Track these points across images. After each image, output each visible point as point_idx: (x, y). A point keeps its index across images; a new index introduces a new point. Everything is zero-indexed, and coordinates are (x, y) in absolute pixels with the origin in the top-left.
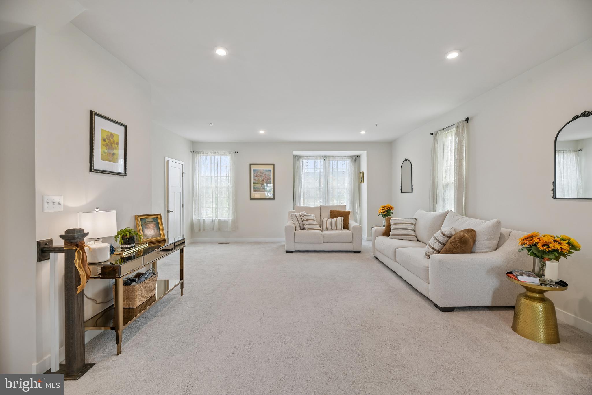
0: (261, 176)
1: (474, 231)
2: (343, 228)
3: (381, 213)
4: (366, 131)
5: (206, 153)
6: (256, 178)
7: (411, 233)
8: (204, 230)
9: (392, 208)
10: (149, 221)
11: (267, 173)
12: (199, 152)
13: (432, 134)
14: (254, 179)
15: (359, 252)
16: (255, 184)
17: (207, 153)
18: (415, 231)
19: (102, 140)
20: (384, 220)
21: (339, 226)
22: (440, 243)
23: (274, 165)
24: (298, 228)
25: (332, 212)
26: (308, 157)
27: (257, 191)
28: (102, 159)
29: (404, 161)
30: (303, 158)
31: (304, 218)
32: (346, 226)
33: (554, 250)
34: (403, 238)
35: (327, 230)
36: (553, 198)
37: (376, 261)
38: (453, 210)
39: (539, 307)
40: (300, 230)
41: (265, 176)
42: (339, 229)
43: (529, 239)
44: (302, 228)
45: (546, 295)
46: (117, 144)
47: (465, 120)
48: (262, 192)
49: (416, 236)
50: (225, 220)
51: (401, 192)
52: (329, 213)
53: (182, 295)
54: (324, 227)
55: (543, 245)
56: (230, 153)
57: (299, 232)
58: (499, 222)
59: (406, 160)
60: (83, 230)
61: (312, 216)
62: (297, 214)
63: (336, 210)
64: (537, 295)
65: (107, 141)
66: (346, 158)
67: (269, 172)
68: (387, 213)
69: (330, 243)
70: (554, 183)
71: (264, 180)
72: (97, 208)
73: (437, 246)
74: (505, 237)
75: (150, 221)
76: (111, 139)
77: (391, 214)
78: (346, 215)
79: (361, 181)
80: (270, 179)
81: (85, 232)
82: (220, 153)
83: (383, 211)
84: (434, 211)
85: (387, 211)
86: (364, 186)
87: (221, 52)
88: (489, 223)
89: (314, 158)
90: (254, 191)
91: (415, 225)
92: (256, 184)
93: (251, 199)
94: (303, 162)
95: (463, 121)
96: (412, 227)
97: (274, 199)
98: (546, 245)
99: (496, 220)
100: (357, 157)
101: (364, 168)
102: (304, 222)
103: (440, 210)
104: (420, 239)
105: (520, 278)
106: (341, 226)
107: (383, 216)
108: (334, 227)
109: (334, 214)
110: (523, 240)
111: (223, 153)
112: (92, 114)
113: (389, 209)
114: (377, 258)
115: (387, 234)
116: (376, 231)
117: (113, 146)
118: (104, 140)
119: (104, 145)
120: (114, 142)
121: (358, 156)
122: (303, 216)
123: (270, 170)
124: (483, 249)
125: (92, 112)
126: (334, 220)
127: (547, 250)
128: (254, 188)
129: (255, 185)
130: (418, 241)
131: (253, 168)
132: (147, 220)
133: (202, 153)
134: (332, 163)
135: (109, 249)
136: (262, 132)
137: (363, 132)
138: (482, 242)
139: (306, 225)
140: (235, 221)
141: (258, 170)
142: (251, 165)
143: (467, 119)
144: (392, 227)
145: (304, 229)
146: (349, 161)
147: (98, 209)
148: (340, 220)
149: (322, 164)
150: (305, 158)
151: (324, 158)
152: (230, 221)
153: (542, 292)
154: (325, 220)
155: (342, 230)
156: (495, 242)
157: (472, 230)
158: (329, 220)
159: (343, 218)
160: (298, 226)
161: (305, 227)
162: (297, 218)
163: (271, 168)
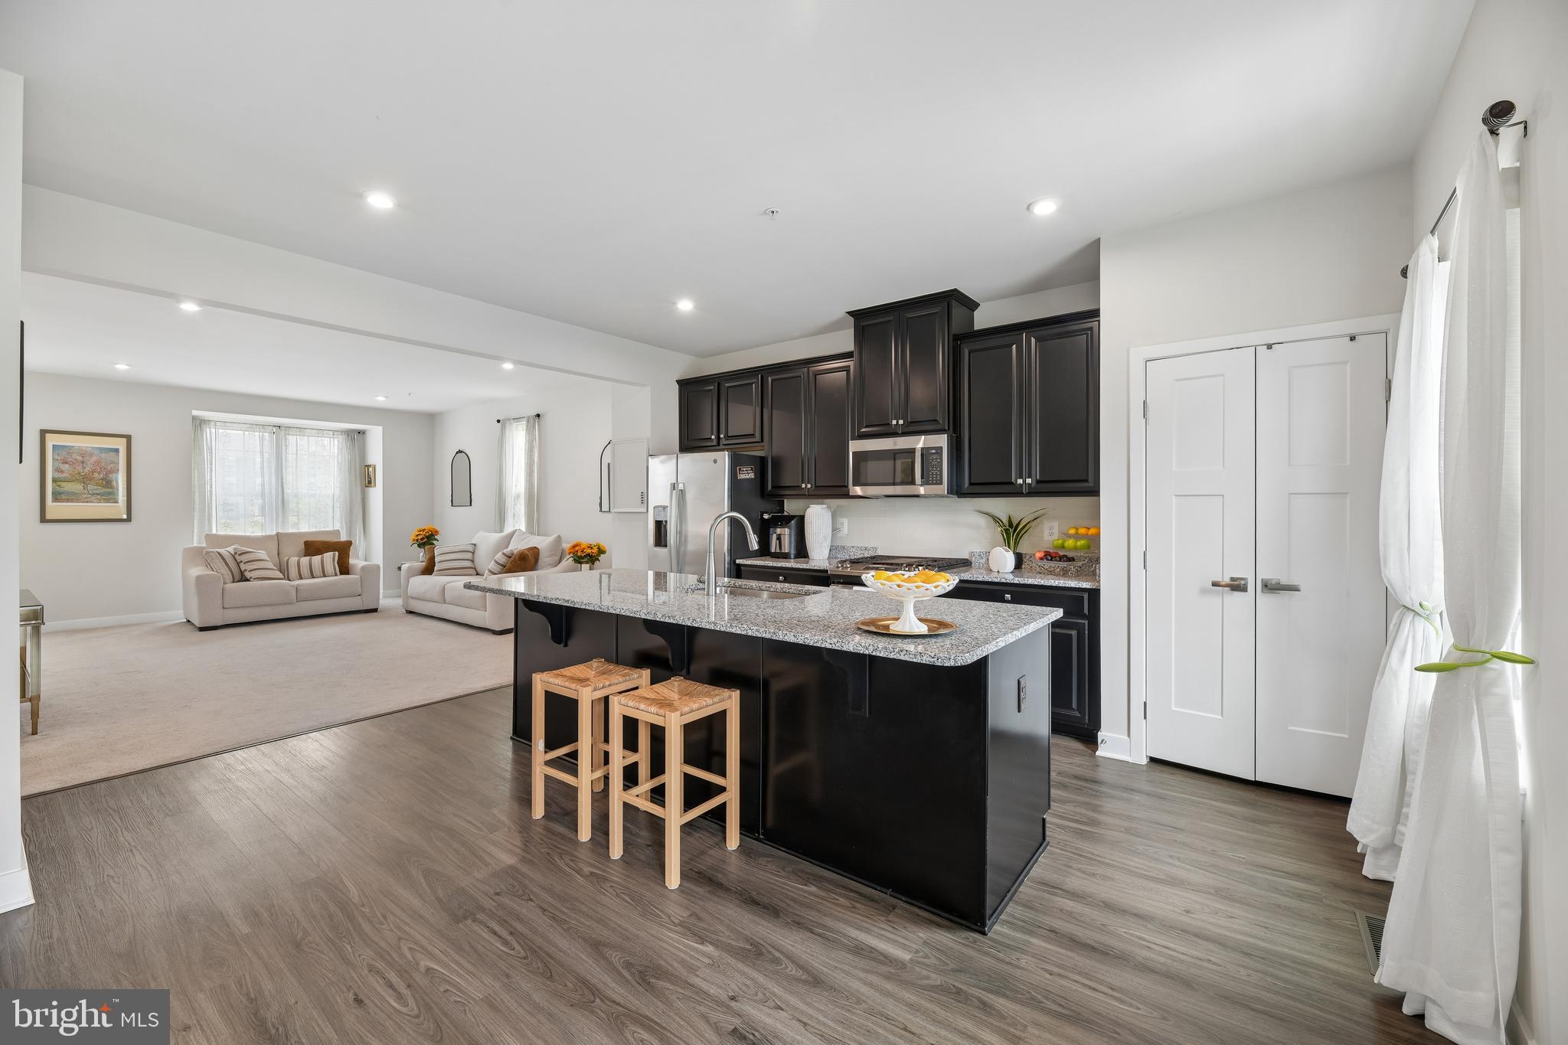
0: (83, 462)
1: (537, 549)
2: (338, 573)
3: (417, 540)
6: (65, 467)
7: (468, 564)
9: (437, 532)
11: (103, 455)
13: (499, 421)
14: (58, 470)
15: (375, 610)
16: (58, 483)
18: (473, 561)
20: (421, 554)
21: (329, 569)
22: (501, 565)
23: (129, 438)
24: (229, 577)
25: (308, 544)
26: (228, 424)
27: (67, 500)
29: (457, 453)
30: (212, 424)
31: (244, 558)
32: (344, 569)
33: (590, 555)
34: (454, 573)
35: (301, 578)
37: (410, 616)
38: (523, 529)
40: (233, 582)
41: (98, 462)
42: (329, 574)
43: (573, 549)
44: (237, 576)
47: (536, 416)
48: (86, 502)
49: (475, 569)
51: (452, 506)
52: (303, 546)
54: (293, 572)
55: (584, 552)
57: (230, 586)
58: (559, 537)
59: (460, 452)
61: (262, 554)
62: (221, 551)
63: (319, 539)
66: (331, 433)
67: (114, 454)
68: (427, 540)
69: (313, 601)
71: (96, 475)
73: (498, 568)
77: (435, 542)
78: (343, 549)
79: (369, 482)
80: (116, 472)
83: (420, 537)
84: (501, 531)
85: (428, 537)
86: (376, 494)
88: (549, 540)
89: (245, 426)
90: (55, 500)
91: (473, 553)
92: (62, 484)
93: (44, 520)
95: (533, 417)
96: (469, 556)
97: (127, 519)
99: (556, 535)
100: (358, 433)
101: (375, 456)
102: (243, 567)
103: (508, 529)
104: (479, 572)
106: (335, 569)
107: (419, 546)
109: (313, 548)
110: (570, 550)
113: (430, 533)
114: (411, 612)
115: (429, 570)
116: (409, 568)
121: (361, 433)
122: (240, 555)
123: (117, 451)
126: (316, 559)
128: (56, 493)
129: (58, 485)
130: (477, 574)
131: (54, 440)
134: (295, 441)
136: (125, 368)
138: (544, 559)
139: (247, 571)
141: (72, 447)
142: (42, 431)
143: (538, 415)
144: (437, 559)
145: (244, 579)
146: (338, 441)
148: (330, 558)
149: (266, 443)
150: (216, 423)
151: (275, 429)
154: (294, 560)
155: (336, 575)
156: (557, 558)
157: (535, 548)
158: (297, 559)
159: (337, 553)
160: (228, 575)
161: (248, 575)
162: (223, 559)
163: (120, 444)
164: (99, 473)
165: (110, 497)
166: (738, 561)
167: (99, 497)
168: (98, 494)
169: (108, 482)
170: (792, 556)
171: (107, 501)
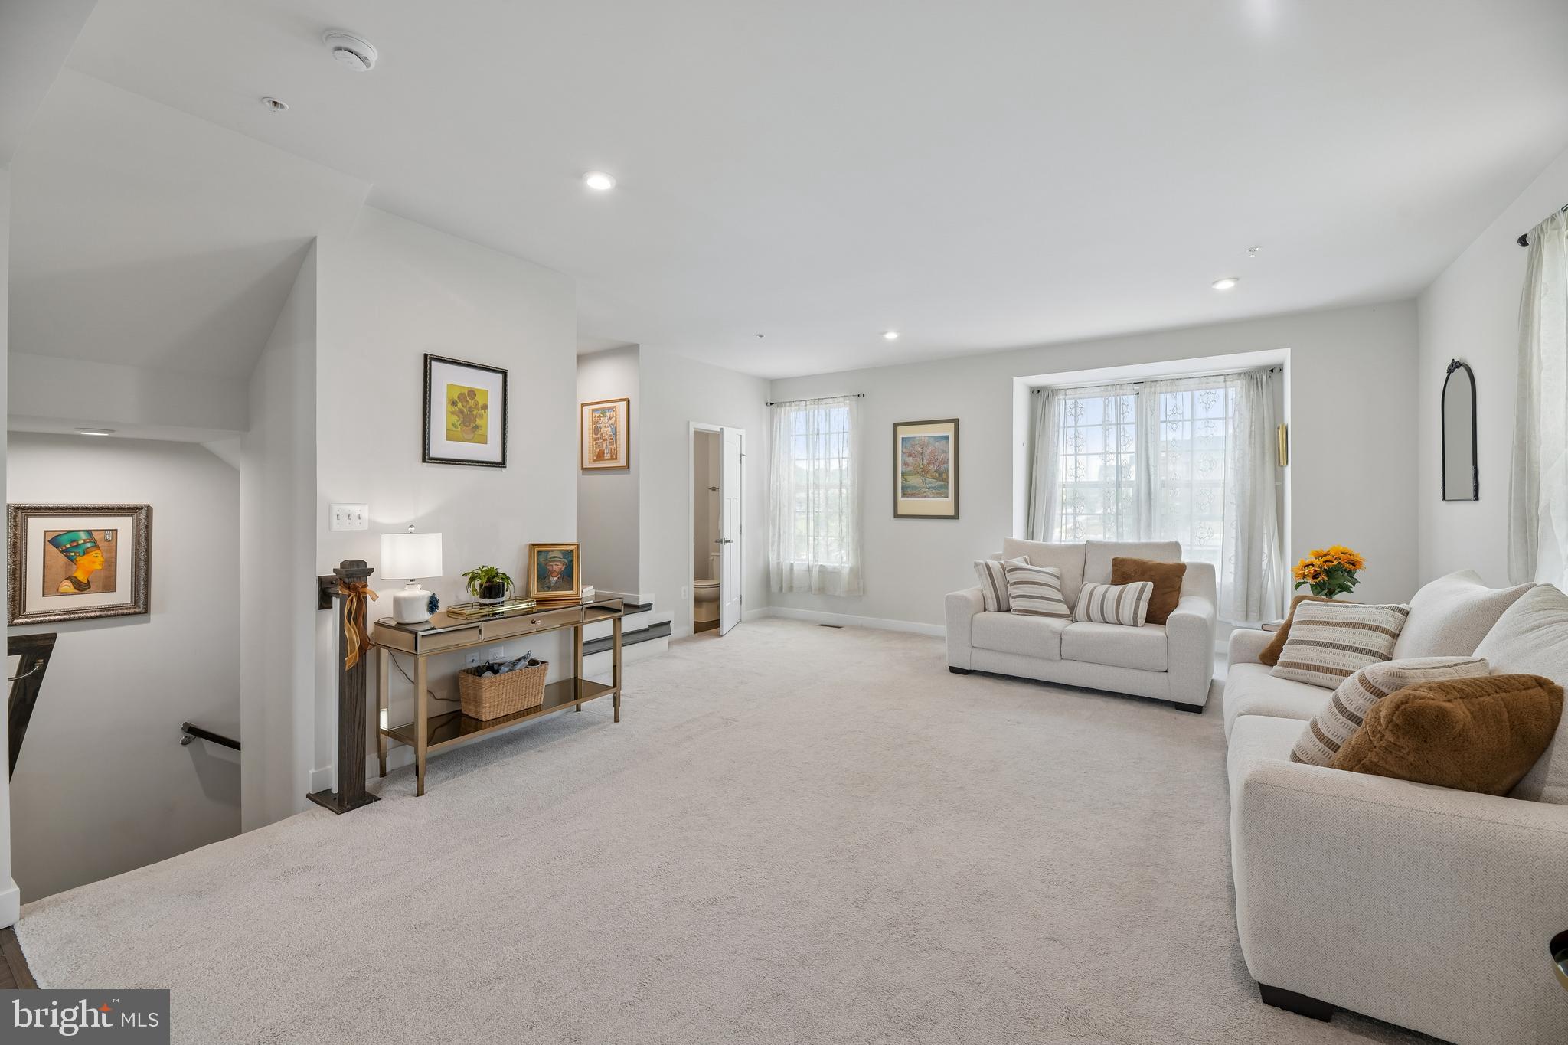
0: (922, 453)
2: (1143, 620)
3: (1306, 577)
4: (1236, 279)
5: (796, 405)
6: (910, 460)
8: (791, 588)
9: (1353, 563)
10: (554, 557)
11: (937, 445)
12: (781, 404)
13: (1523, 241)
14: (905, 464)
15: (1198, 709)
16: (906, 477)
17: (798, 403)
19: (448, 403)
21: (1127, 613)
22: (1352, 717)
23: (956, 422)
24: (992, 603)
25: (1117, 563)
26: (1079, 391)
27: (912, 495)
28: (447, 440)
29: (1450, 371)
30: (1062, 393)
31: (1011, 577)
32: (1158, 615)
35: (1090, 620)
40: (999, 610)
41: (933, 453)
42: (1126, 622)
44: (1002, 604)
46: (485, 407)
48: (925, 497)
50: (835, 568)
51: (1444, 499)
52: (1110, 568)
53: (616, 720)
54: (1081, 611)
56: (847, 398)
59: (1455, 366)
60: (366, 564)
61: (1044, 573)
62: (992, 563)
63: (1134, 558)
65: (460, 404)
66: (1224, 378)
67: (944, 442)
68: (1327, 577)
69: (1084, 664)
71: (931, 466)
72: (411, 527)
73: (1338, 729)
75: (557, 557)
76: (470, 401)
77: (1351, 585)
78: (1167, 578)
79: (1284, 457)
80: (947, 463)
81: (369, 567)
82: (824, 401)
83: (1312, 570)
85: (1329, 573)
87: (599, 183)
89: (1102, 389)
90: (904, 495)
91: (1393, 636)
92: (909, 478)
93: (897, 516)
94: (1061, 407)
96: (1381, 642)
97: (956, 516)
100: (1272, 371)
102: (1010, 590)
106: (1137, 613)
107: (1313, 590)
108: (1110, 614)
109: (1124, 571)
111: (831, 401)
112: (428, 360)
113: (1335, 563)
115: (1273, 654)
117: (475, 413)
118: (454, 403)
119: (452, 413)
120: (476, 404)
121: (1274, 370)
122: (1009, 571)
123: (946, 438)
125: (426, 355)
126: (1116, 590)
128: (903, 488)
129: (906, 480)
131: (903, 432)
132: (551, 555)
133: (788, 404)
134: (1166, 401)
135: (426, 601)
136: (891, 336)
137: (1225, 285)
139: (1013, 598)
140: (858, 573)
141: (915, 438)
142: (896, 425)
144: (1293, 634)
145: (1008, 610)
146: (1236, 390)
147: (413, 529)
148: (1137, 593)
150: (1068, 392)
151: (1137, 388)
152: (846, 571)
154: (1091, 587)
155: (1135, 624)
158: (1102, 588)
159: (1150, 585)
160: (993, 599)
161: (1014, 604)
162: (991, 575)
163: (948, 430)
164: (934, 464)
165: (942, 491)
167: (933, 491)
168: (933, 488)
169: (942, 475)
171: (940, 495)
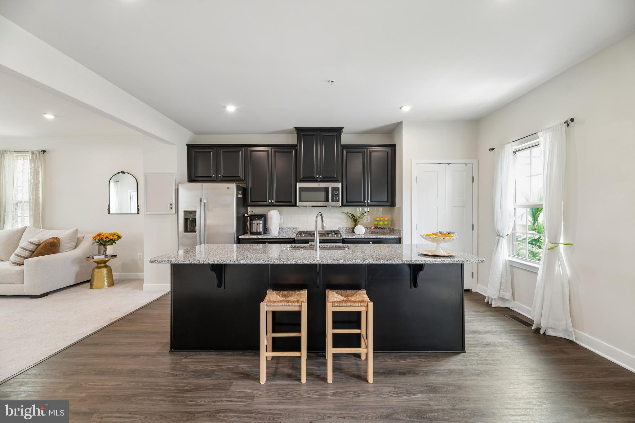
1: (58, 238)
22: (30, 251)
33: (111, 240)
36: (108, 213)
39: (105, 271)
43: (98, 237)
45: (108, 264)
47: (41, 151)
55: (105, 238)
58: (77, 230)
64: (103, 265)
70: (109, 206)
73: (25, 253)
74: (80, 240)
88: (70, 232)
95: (39, 151)
98: (107, 237)
99: (74, 229)
105: (95, 257)
110: (95, 237)
124: (66, 250)
127: (108, 240)
138: (63, 245)
143: (44, 151)
153: (105, 262)
156: (74, 244)
157: (57, 238)
166: (240, 237)
170: (263, 233)
